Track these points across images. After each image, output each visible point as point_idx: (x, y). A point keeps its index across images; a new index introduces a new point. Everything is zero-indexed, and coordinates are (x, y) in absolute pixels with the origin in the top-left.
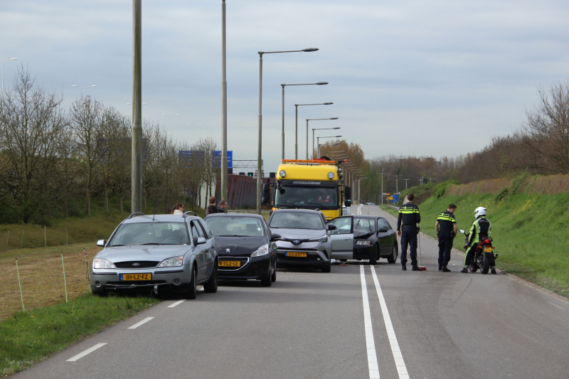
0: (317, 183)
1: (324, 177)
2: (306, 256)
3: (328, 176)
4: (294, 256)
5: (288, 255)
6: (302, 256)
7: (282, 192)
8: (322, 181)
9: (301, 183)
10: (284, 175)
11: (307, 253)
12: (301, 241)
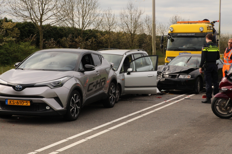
0: (193, 34)
1: (197, 31)
2: (29, 104)
3: (200, 30)
4: (16, 104)
5: (8, 103)
6: (25, 104)
7: (172, 41)
8: (196, 33)
9: (183, 35)
10: (172, 30)
11: (31, 101)
12: (25, 86)
